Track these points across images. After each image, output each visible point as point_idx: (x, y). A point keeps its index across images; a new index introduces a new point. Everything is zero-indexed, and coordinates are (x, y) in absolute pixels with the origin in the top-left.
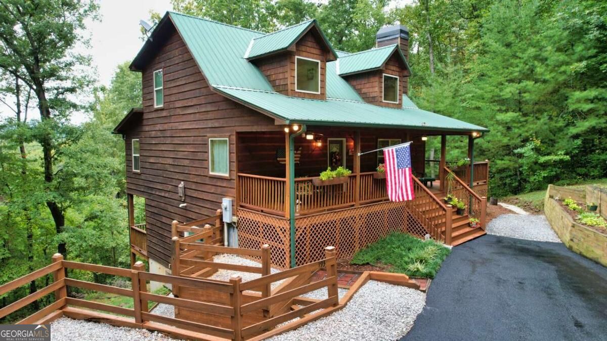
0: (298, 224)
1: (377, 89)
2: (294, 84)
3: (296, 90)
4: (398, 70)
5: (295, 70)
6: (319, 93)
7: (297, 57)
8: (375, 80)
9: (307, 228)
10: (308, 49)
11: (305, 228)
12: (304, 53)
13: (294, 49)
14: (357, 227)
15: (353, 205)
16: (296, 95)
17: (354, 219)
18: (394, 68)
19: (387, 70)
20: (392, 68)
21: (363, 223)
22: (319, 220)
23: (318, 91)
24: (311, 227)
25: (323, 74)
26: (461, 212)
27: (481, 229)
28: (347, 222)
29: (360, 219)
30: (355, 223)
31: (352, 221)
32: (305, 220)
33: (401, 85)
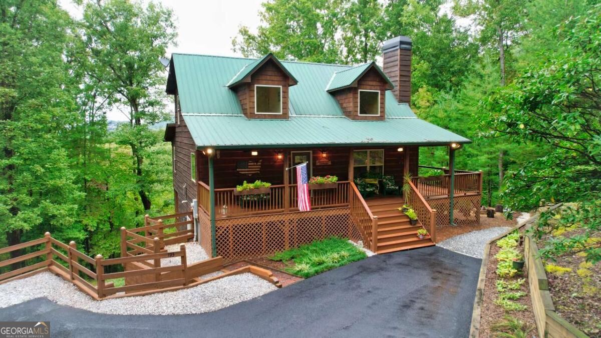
0: (219, 224)
1: (351, 104)
2: (254, 108)
3: (256, 113)
4: (379, 84)
5: (254, 96)
7: (256, 86)
8: (351, 95)
9: (230, 227)
10: (268, 78)
11: (227, 228)
12: (265, 81)
13: (249, 80)
14: (286, 230)
15: (283, 211)
16: (257, 117)
17: (282, 223)
18: (374, 83)
19: (362, 87)
20: (371, 83)
21: (293, 227)
22: (242, 222)
23: (280, 112)
24: (234, 227)
25: (286, 97)
26: (413, 223)
27: (430, 240)
28: (274, 225)
29: (290, 223)
30: (284, 226)
31: (280, 224)
32: (227, 221)
33: (383, 99)
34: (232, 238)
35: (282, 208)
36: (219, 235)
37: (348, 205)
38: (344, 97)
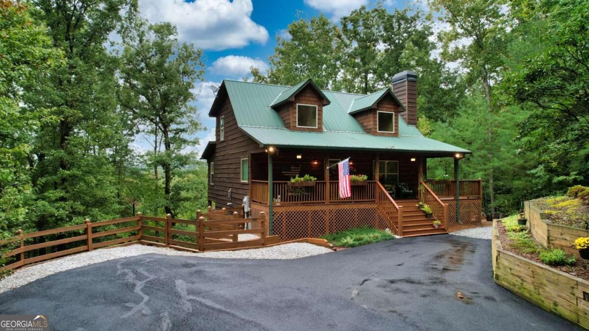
0: (275, 210)
1: (372, 123)
2: (296, 122)
3: (298, 126)
4: (393, 107)
5: (296, 113)
6: (317, 127)
7: (297, 104)
8: (371, 116)
9: (283, 213)
10: (307, 99)
11: (282, 213)
12: (304, 101)
13: (293, 99)
14: (327, 218)
15: (324, 203)
16: (297, 130)
17: (324, 212)
18: (390, 106)
19: (380, 108)
20: (387, 106)
21: (332, 216)
22: (293, 209)
23: (315, 126)
24: (287, 213)
25: (320, 115)
26: (429, 216)
27: (444, 229)
28: (318, 213)
29: (330, 213)
30: (325, 215)
31: (322, 213)
32: (282, 208)
33: (397, 119)
34: (285, 222)
35: (323, 200)
36: (275, 218)
37: (375, 201)
38: (365, 117)
